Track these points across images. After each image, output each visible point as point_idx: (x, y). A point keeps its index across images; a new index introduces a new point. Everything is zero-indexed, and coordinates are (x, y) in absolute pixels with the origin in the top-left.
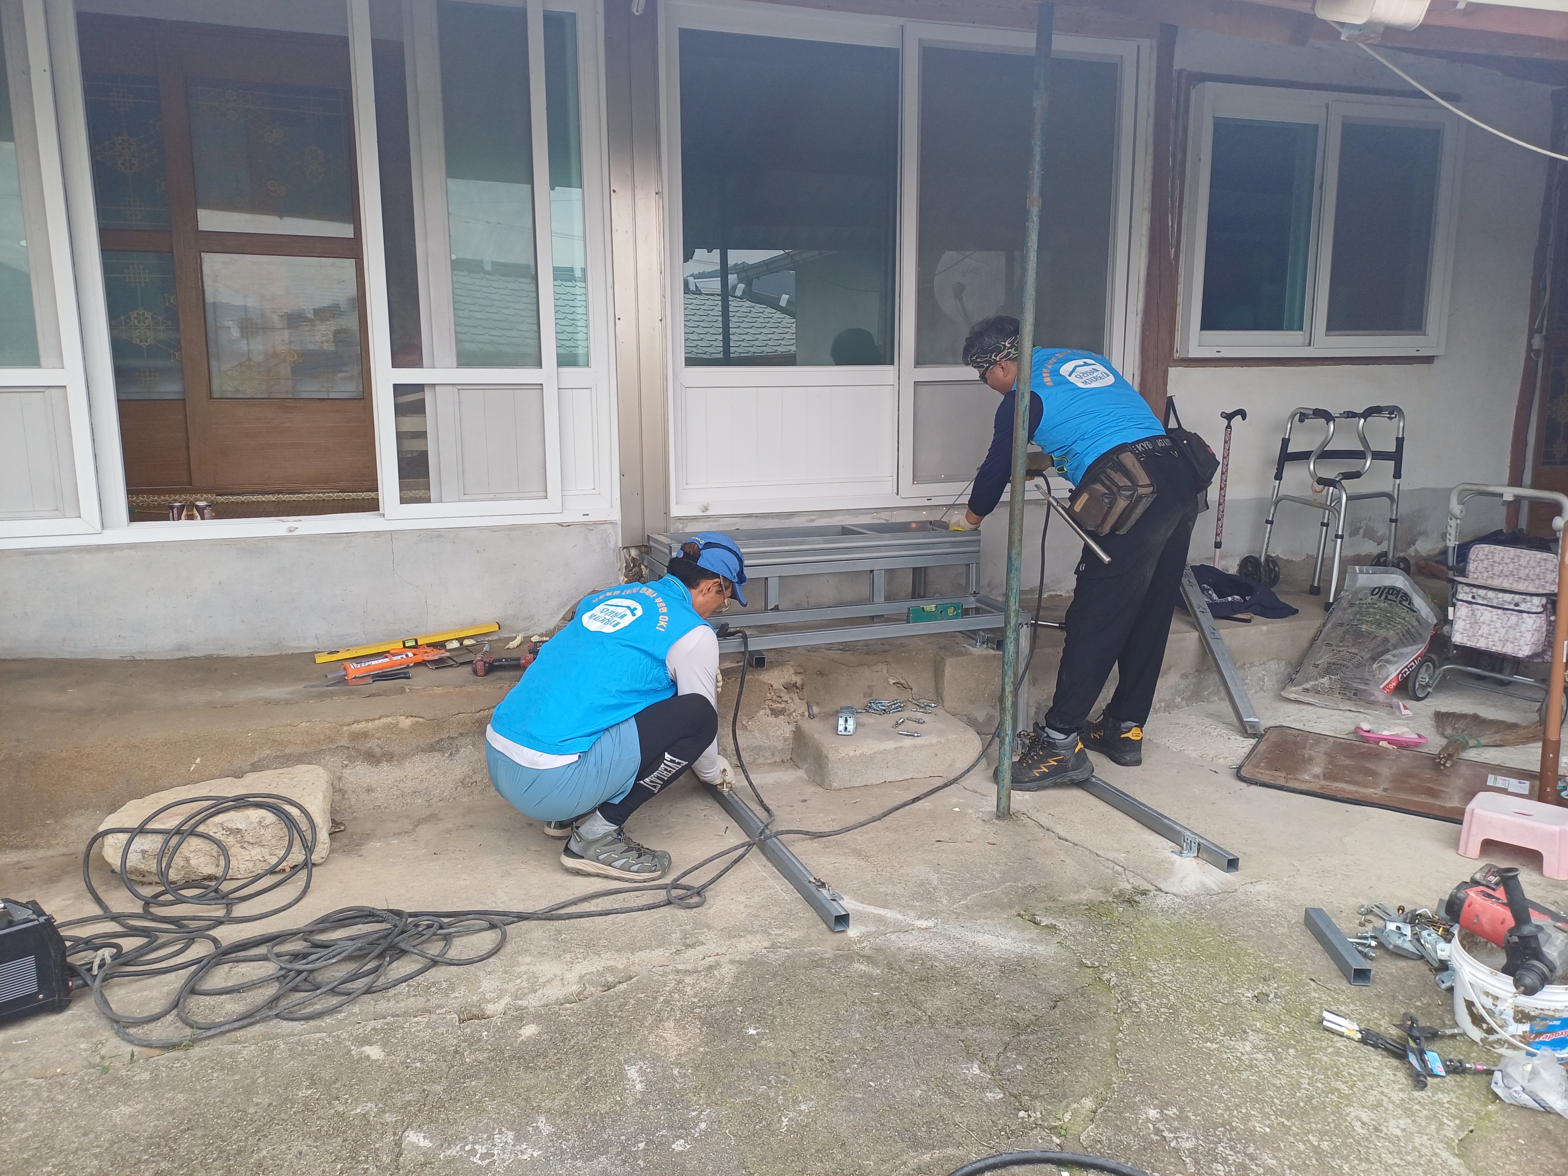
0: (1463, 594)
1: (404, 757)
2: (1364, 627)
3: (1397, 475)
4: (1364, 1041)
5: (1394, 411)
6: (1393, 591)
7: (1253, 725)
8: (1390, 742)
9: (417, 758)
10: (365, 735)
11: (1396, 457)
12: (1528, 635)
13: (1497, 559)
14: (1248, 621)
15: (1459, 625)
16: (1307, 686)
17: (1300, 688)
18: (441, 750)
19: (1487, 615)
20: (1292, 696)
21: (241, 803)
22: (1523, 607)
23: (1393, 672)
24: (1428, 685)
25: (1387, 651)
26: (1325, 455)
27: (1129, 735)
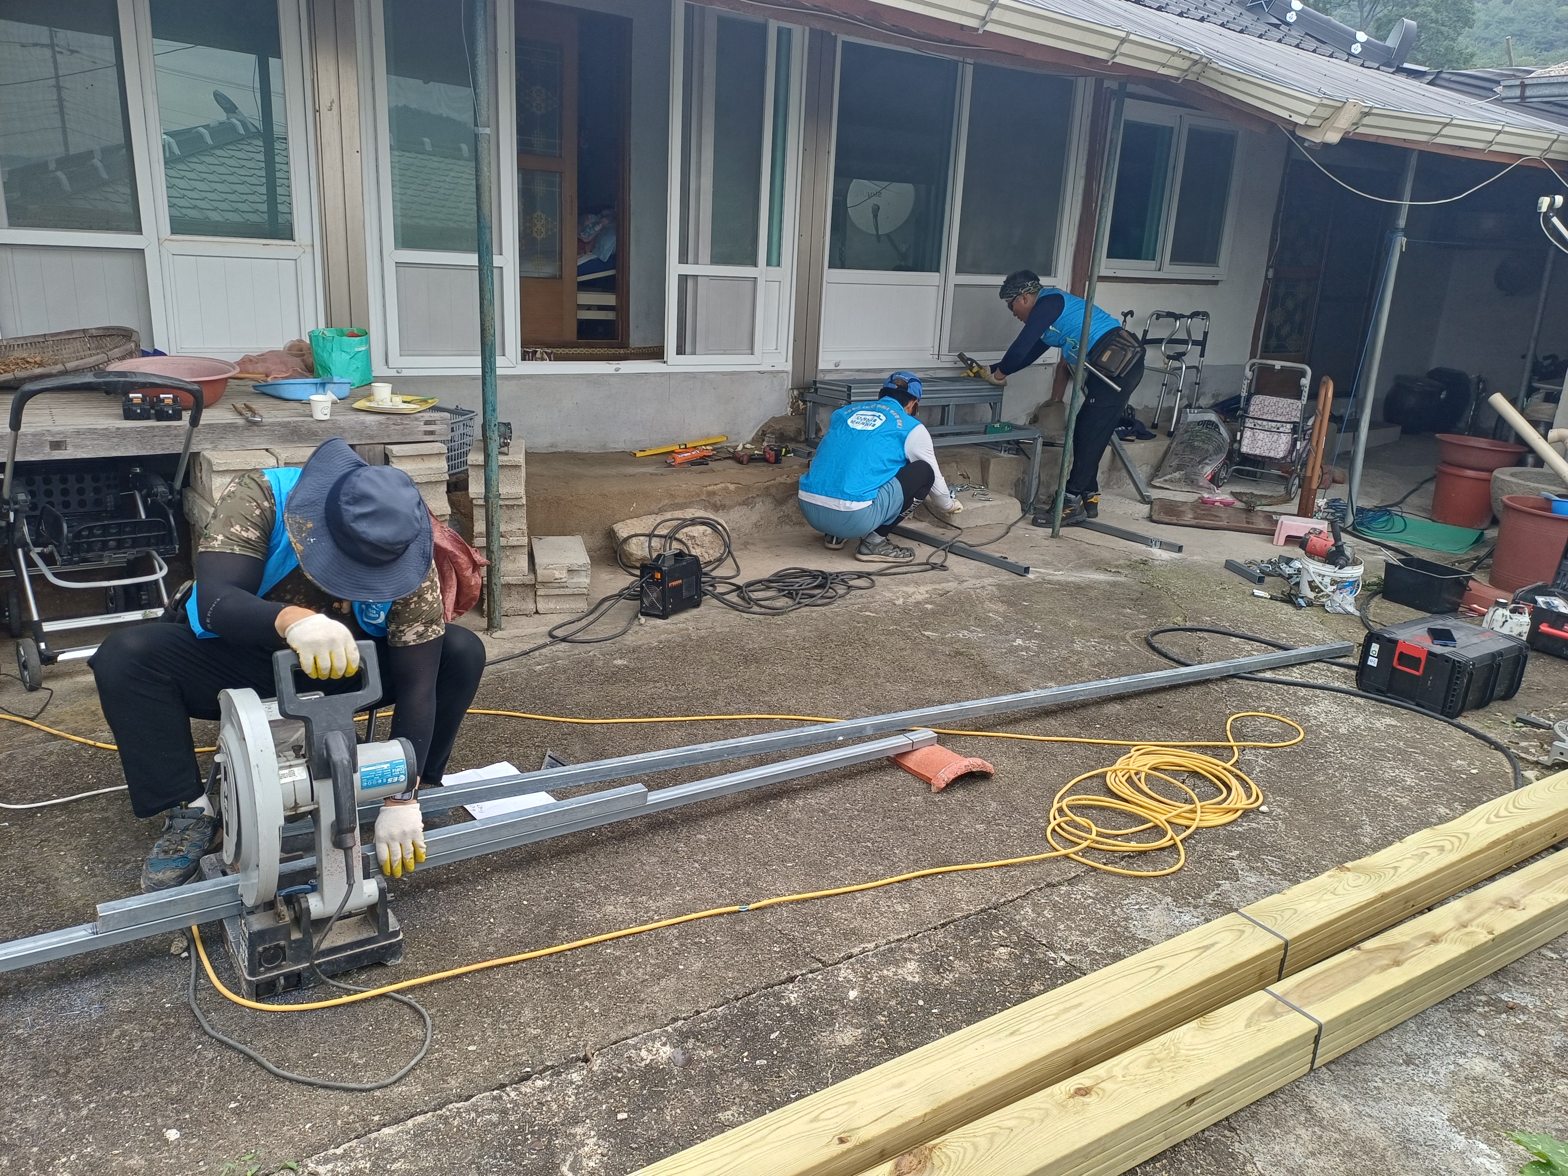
0: (1249, 423)
1: (731, 507)
2: (1196, 444)
3: (1202, 355)
4: (1271, 599)
5: (1205, 315)
6: (1210, 423)
7: (1148, 497)
8: (1221, 503)
9: (736, 509)
10: (714, 493)
11: (1202, 344)
12: (1283, 446)
13: (1266, 403)
14: (1133, 441)
15: (1245, 442)
16: (1167, 478)
17: (1162, 479)
18: (747, 505)
19: (1261, 435)
20: (1157, 484)
21: (694, 522)
22: (1281, 430)
23: (1208, 470)
24: (1225, 478)
25: (1206, 458)
26: (1172, 341)
27: (1092, 500)
